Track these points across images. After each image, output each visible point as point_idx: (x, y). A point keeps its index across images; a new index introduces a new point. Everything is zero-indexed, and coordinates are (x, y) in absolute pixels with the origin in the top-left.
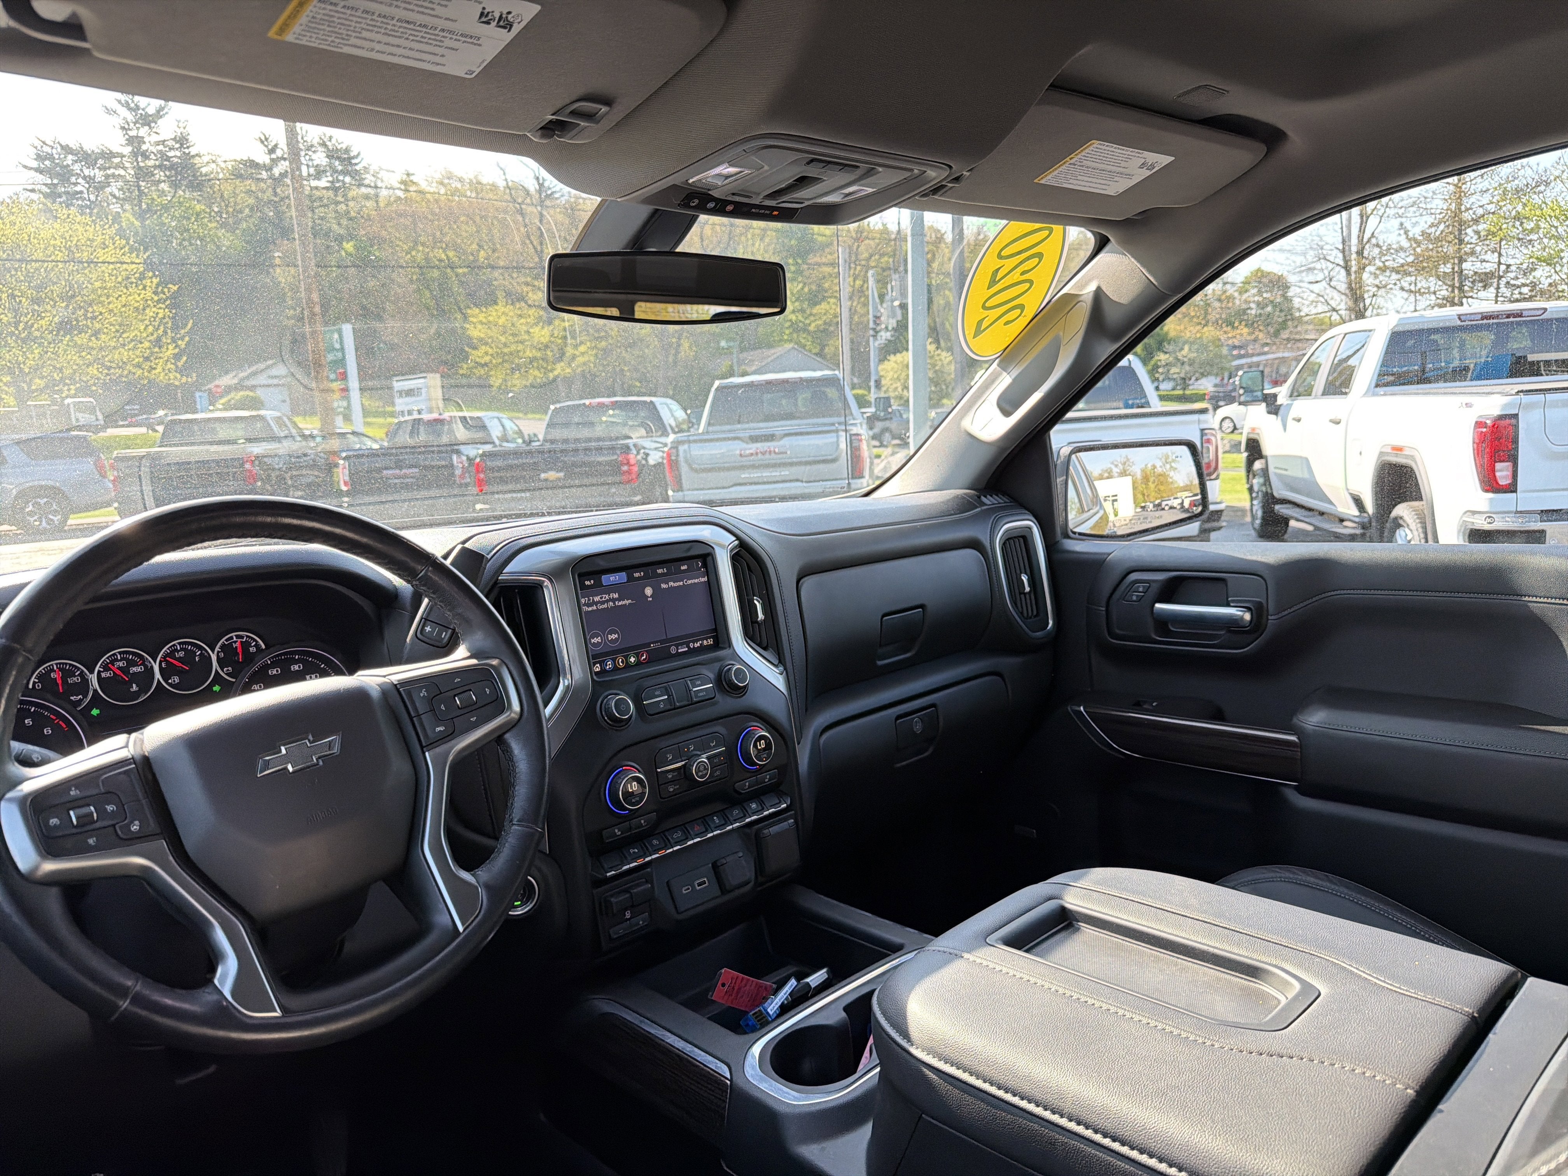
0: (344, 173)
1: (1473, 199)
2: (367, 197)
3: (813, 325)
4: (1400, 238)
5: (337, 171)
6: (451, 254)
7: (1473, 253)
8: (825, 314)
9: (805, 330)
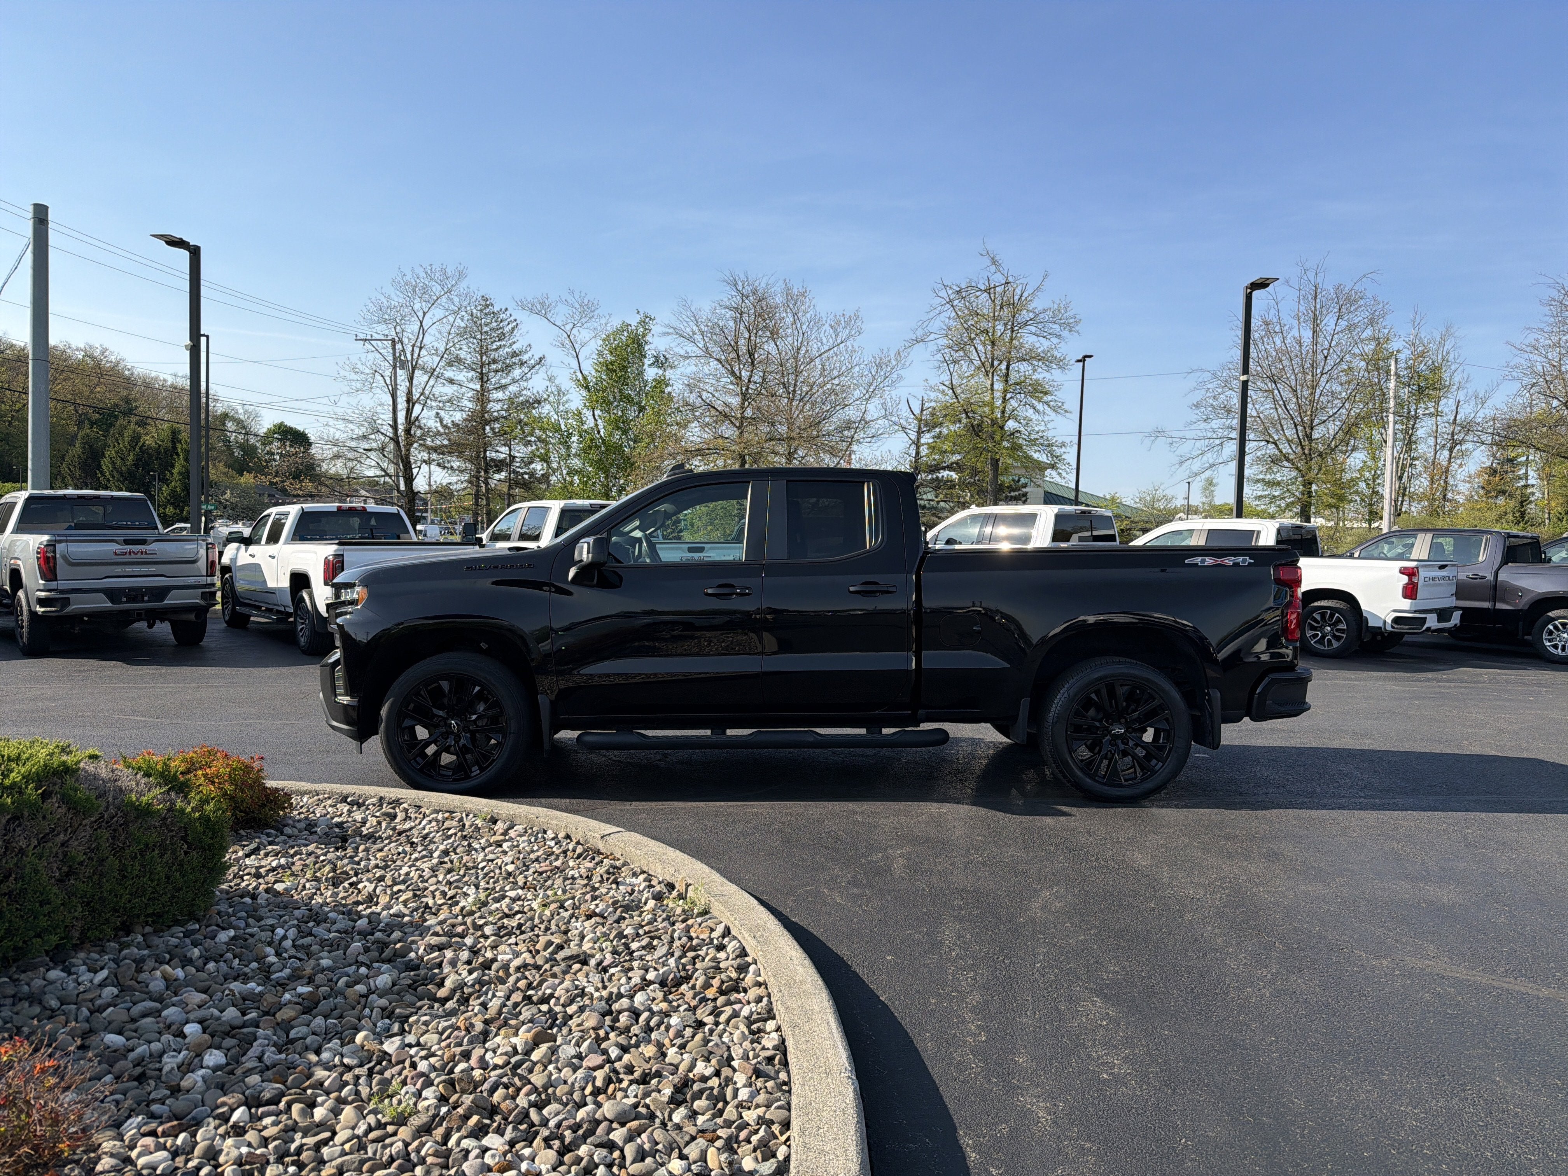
1: (493, 405)
4: (437, 425)
7: (491, 445)
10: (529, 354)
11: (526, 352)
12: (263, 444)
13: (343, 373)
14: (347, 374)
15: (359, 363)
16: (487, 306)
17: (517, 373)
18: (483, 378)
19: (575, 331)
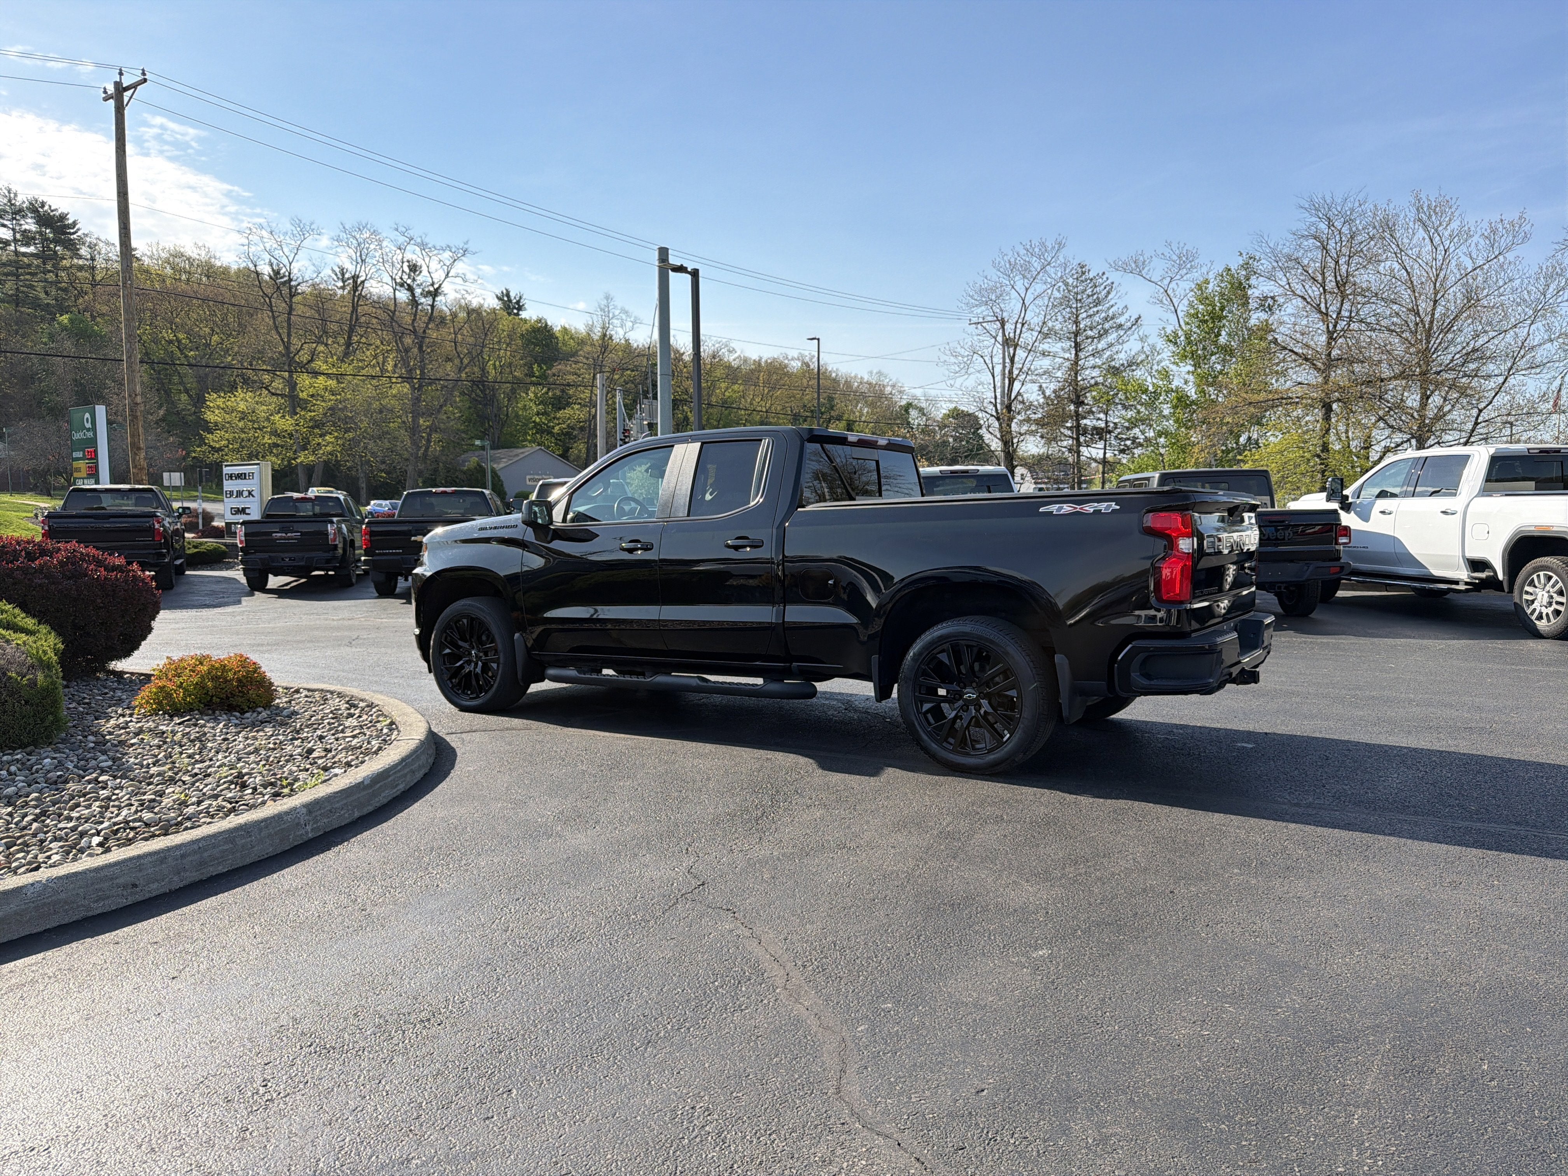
0: (57, 242)
1: (1087, 372)
2: (81, 268)
3: (557, 428)
4: (1039, 398)
5: (47, 239)
6: (181, 336)
7: (1091, 412)
8: (569, 418)
9: (550, 433)
10: (1126, 316)
11: (1123, 314)
12: (940, 428)
13: (943, 358)
14: (946, 358)
15: (959, 347)
16: (1083, 273)
17: (1112, 337)
18: (1078, 347)
19: (1172, 286)
